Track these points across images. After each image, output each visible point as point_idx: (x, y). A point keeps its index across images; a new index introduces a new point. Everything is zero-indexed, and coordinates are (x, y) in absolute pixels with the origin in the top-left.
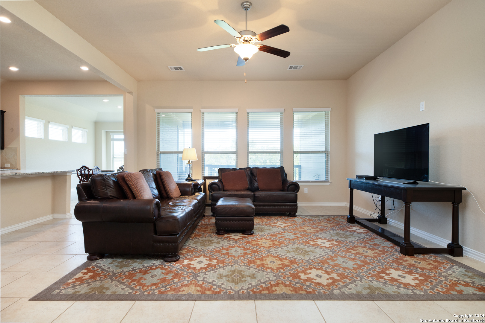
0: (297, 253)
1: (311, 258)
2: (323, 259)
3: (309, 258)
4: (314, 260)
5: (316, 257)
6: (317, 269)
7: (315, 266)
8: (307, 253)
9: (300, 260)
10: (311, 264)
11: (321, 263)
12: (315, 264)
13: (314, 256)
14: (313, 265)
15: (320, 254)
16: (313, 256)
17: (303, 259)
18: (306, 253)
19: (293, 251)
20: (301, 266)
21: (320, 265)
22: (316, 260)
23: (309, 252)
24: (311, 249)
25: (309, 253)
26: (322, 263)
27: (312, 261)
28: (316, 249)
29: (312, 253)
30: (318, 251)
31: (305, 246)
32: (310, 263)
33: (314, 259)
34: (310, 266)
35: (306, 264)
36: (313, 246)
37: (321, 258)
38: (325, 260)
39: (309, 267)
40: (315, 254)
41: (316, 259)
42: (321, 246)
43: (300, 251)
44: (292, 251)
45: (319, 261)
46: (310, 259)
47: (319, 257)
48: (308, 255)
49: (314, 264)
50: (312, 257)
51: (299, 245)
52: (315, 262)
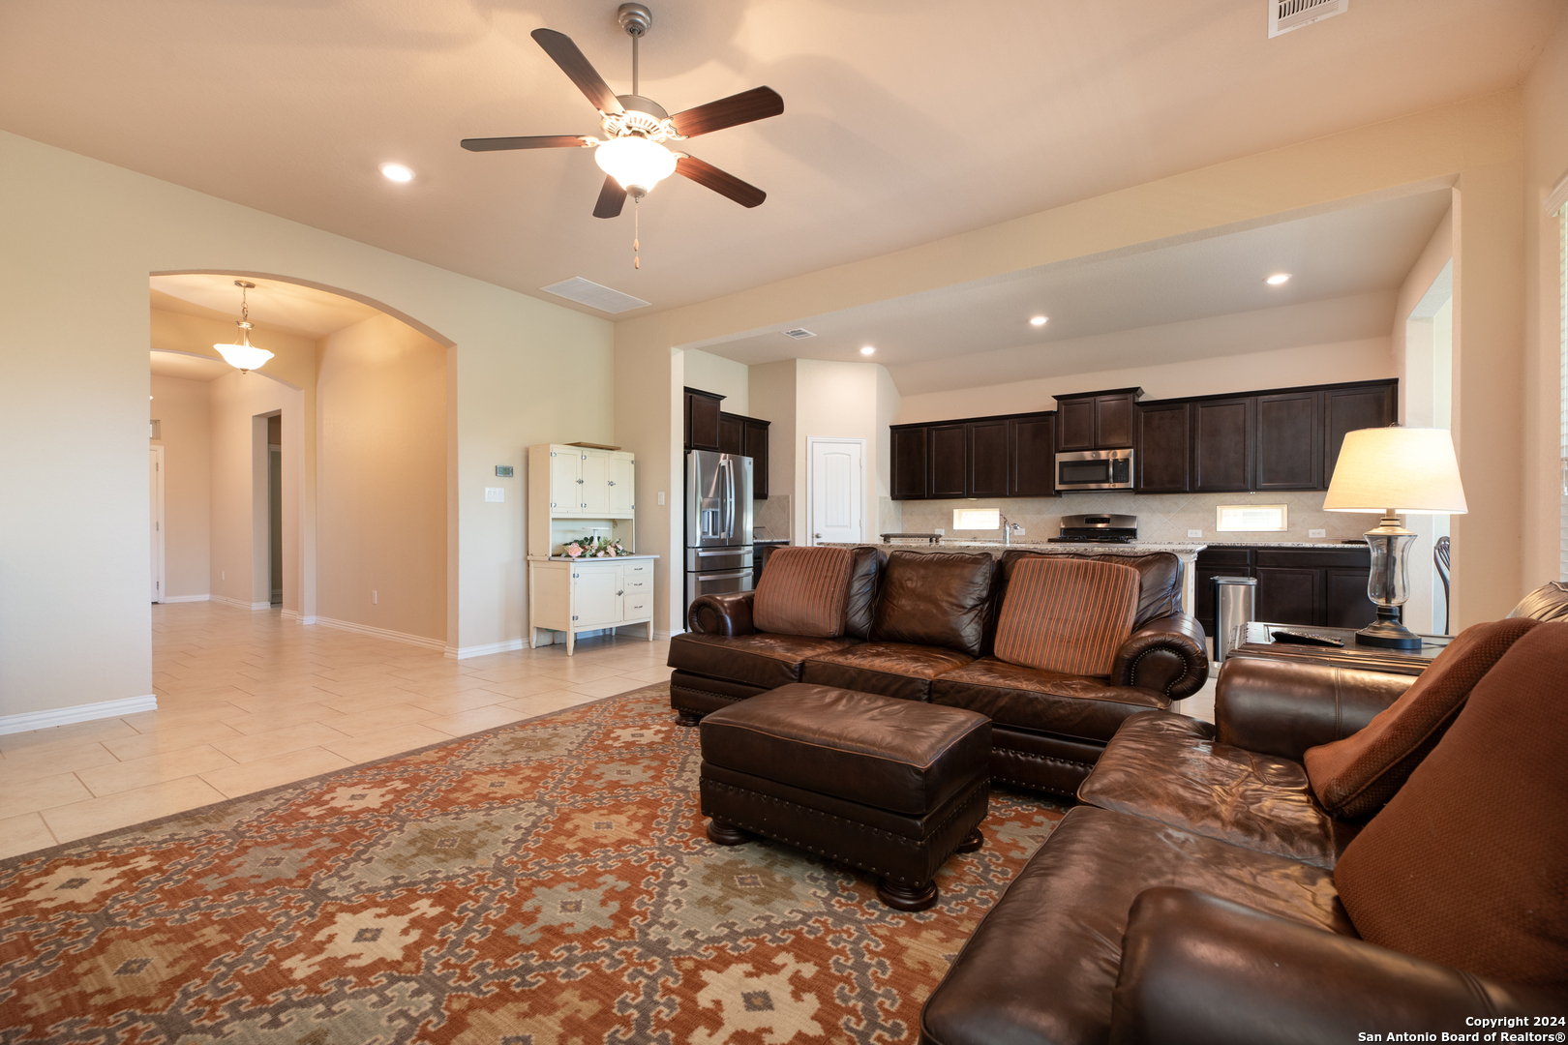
0: (455, 831)
1: (398, 832)
2: (355, 846)
3: (403, 832)
4: (386, 829)
5: (381, 842)
6: (367, 810)
7: (375, 816)
8: (419, 845)
9: (428, 815)
10: (389, 816)
11: (358, 829)
12: (379, 821)
13: (388, 844)
14: (383, 817)
15: (369, 860)
16: (394, 842)
17: (421, 820)
18: (426, 844)
19: (473, 834)
20: (415, 802)
21: (362, 824)
22: (379, 833)
23: (415, 852)
24: (412, 867)
25: (413, 850)
26: (356, 833)
27: (391, 826)
28: (393, 878)
29: (402, 852)
30: (379, 876)
31: (447, 877)
32: (394, 817)
33: (384, 835)
34: (390, 812)
35: (404, 810)
36: (413, 895)
37: (361, 848)
38: (348, 844)
39: (391, 807)
40: (388, 853)
41: (380, 838)
42: (377, 905)
43: (452, 845)
44: (479, 834)
45: (367, 833)
46: (401, 829)
47: (372, 845)
48: (412, 842)
49: (381, 819)
50: (395, 838)
51: (474, 867)
52: (378, 825)
